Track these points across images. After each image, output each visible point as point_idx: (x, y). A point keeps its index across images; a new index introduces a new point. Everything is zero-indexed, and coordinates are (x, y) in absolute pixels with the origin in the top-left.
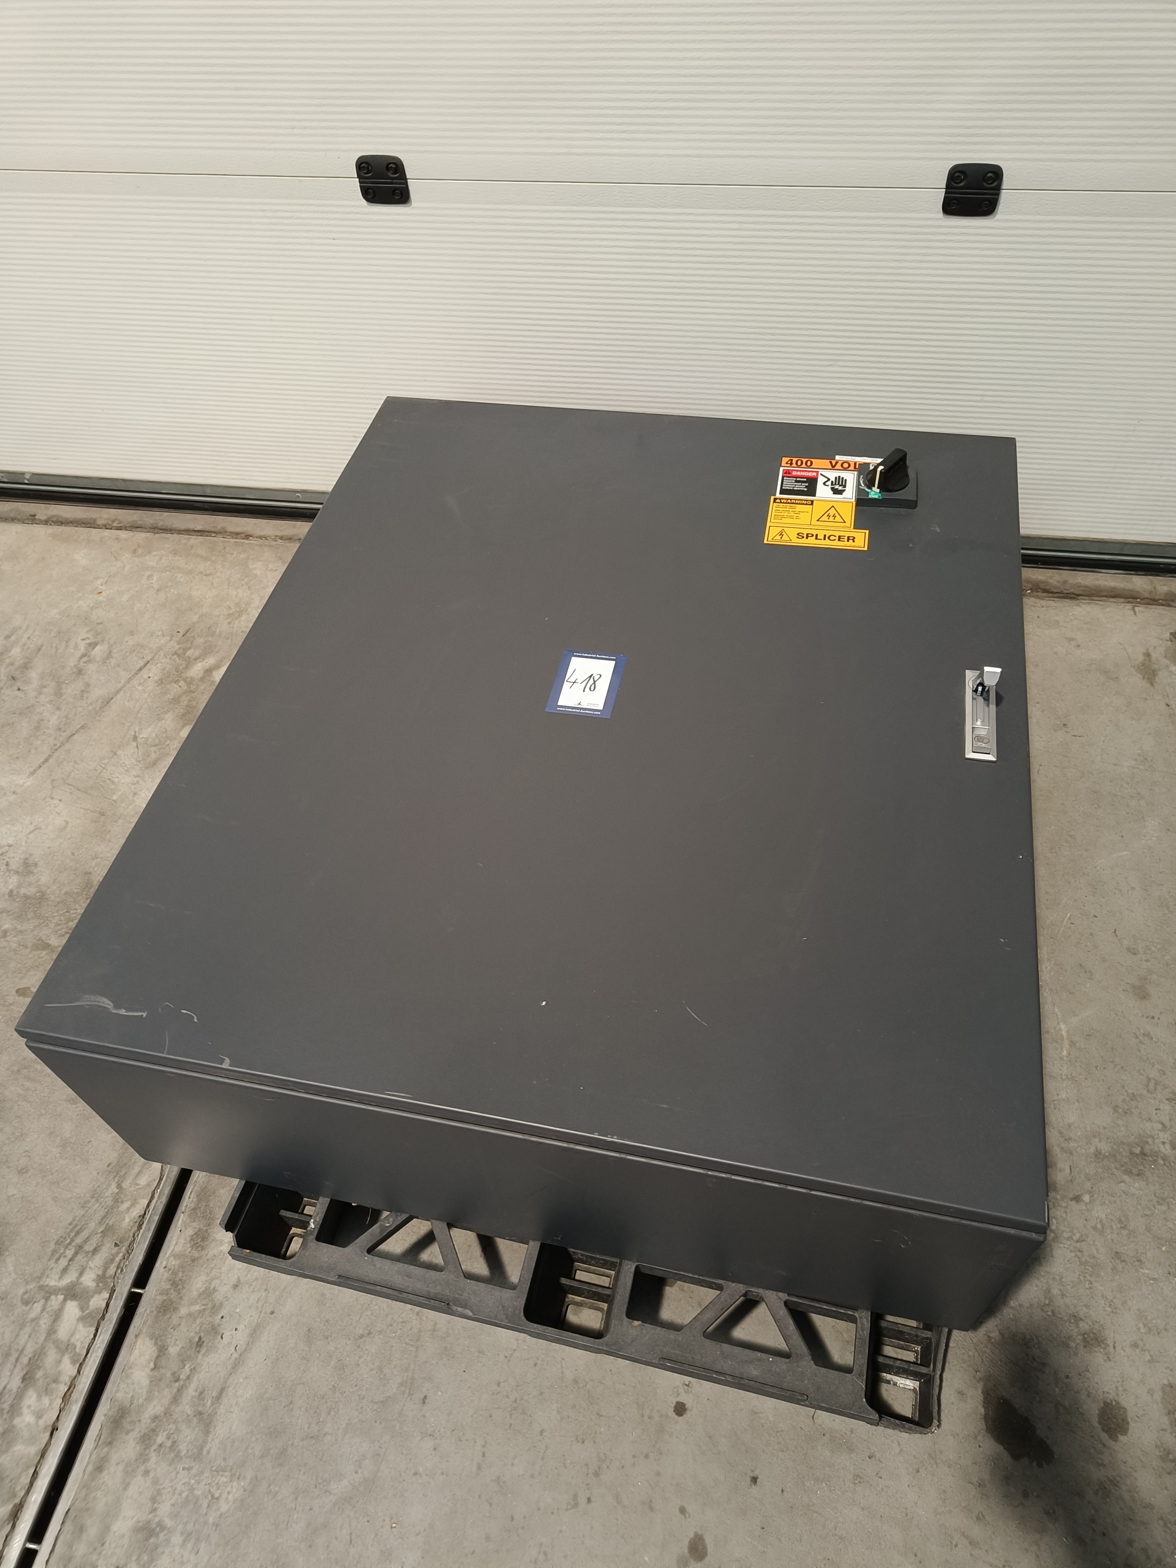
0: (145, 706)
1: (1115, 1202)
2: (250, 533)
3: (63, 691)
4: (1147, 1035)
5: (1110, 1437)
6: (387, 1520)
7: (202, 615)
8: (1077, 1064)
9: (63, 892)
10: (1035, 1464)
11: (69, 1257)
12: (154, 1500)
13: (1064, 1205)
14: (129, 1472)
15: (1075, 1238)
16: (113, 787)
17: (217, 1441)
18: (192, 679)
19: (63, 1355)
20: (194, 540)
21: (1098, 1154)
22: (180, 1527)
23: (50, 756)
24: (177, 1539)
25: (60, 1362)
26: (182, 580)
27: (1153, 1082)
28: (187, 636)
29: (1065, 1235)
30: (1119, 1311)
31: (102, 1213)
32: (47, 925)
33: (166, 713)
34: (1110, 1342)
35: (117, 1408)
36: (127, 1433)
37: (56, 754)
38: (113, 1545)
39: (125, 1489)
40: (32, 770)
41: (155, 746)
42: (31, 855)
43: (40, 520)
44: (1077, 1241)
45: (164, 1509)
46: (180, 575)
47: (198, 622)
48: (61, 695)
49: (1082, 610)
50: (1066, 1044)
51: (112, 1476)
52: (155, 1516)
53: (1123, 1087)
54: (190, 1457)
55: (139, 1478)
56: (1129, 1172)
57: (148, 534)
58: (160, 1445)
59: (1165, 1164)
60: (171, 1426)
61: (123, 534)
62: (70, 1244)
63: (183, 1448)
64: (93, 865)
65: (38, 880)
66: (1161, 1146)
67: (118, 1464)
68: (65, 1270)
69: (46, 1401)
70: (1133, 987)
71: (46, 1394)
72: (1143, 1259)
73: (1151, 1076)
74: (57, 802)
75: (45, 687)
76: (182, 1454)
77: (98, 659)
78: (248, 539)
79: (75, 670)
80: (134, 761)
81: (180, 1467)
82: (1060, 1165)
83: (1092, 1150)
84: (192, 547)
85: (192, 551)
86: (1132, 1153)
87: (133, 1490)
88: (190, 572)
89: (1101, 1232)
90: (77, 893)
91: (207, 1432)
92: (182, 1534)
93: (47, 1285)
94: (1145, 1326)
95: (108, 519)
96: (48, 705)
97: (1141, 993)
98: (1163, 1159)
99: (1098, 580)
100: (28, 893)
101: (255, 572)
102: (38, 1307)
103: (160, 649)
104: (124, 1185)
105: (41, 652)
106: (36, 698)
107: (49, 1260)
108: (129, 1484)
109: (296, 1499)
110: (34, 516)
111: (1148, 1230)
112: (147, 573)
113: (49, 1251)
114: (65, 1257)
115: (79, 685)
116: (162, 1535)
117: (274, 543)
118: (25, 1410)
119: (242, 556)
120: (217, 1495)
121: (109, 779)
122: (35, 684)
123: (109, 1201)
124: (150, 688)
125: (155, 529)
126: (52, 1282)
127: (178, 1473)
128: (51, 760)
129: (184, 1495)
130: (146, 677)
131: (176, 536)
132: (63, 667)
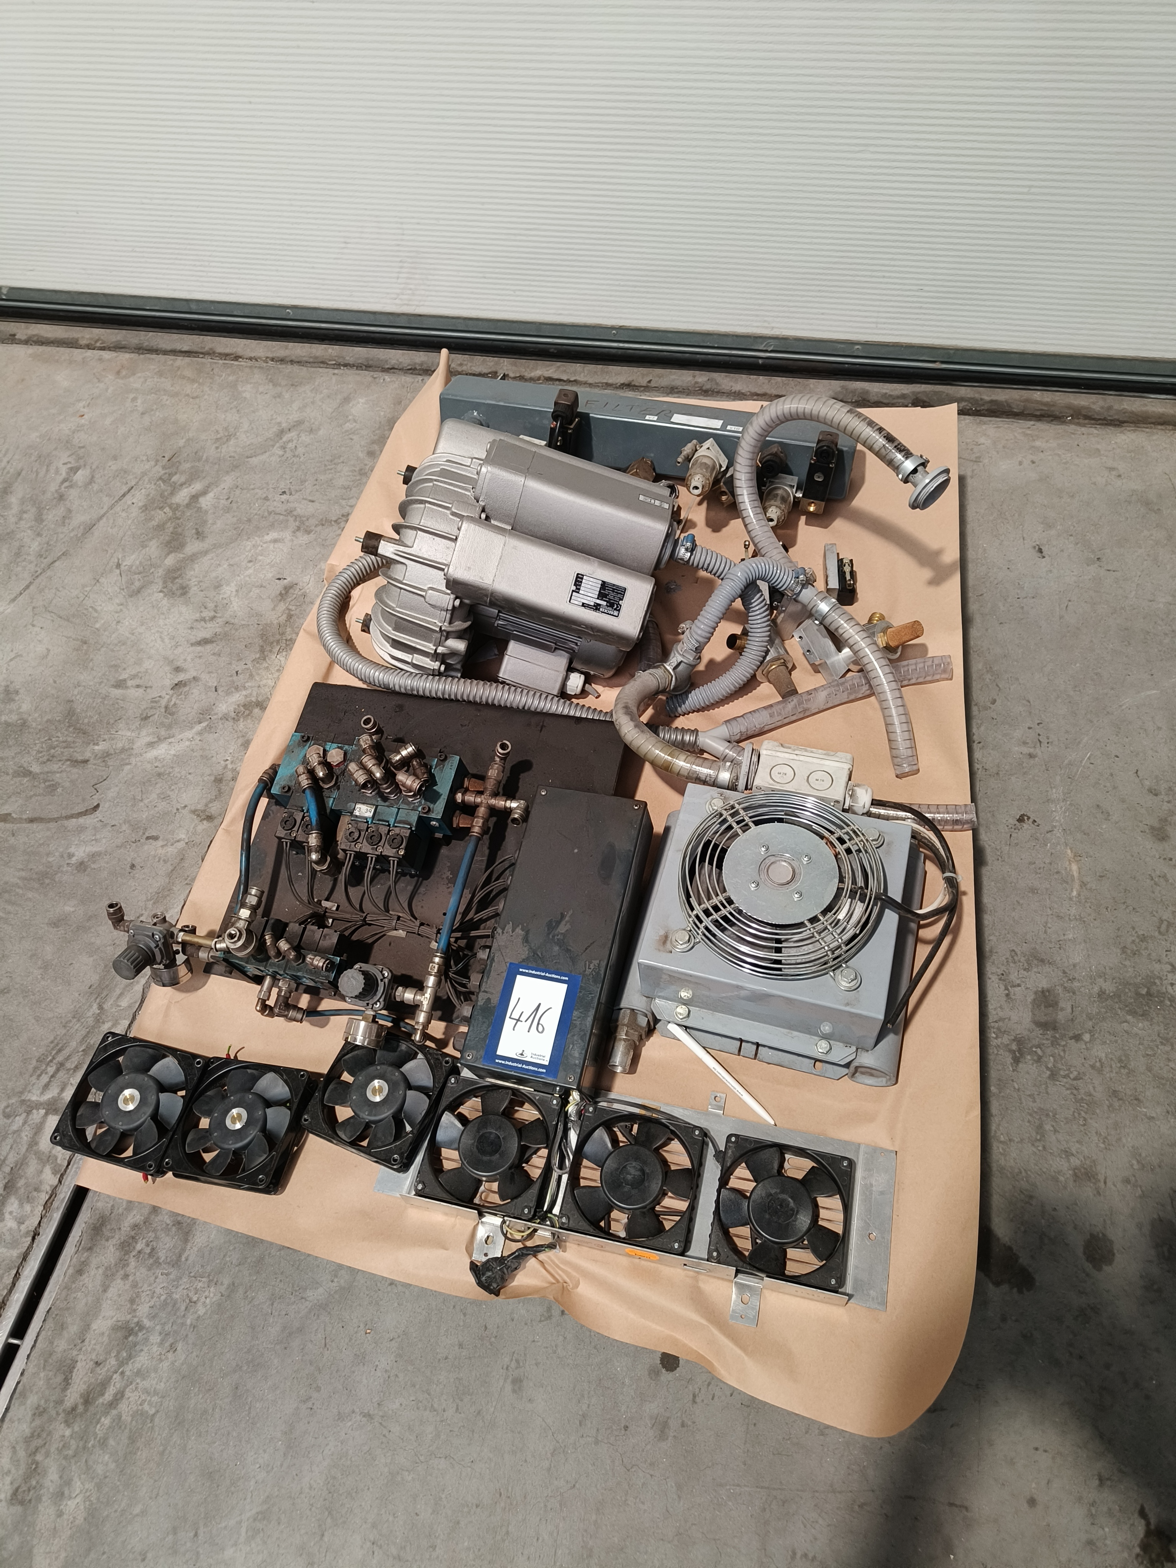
0: (129, 533)
1: (1116, 1041)
2: (240, 354)
3: (44, 517)
4: (1164, 877)
5: (1094, 1267)
6: (362, 1326)
7: (188, 440)
8: (1088, 905)
9: (45, 719)
10: (1015, 1290)
11: (51, 1073)
12: (132, 1301)
13: (1063, 1043)
14: (109, 1275)
15: (1072, 1076)
16: (96, 615)
17: (195, 1249)
18: (178, 505)
19: (44, 1166)
20: (180, 361)
21: (1101, 994)
22: (158, 1327)
23: (31, 583)
24: (155, 1338)
25: (42, 1171)
26: (168, 402)
27: (1165, 923)
28: (172, 462)
29: (1062, 1073)
30: (1111, 1148)
31: (83, 1032)
32: (29, 752)
33: (151, 540)
34: (1101, 1177)
35: (97, 1216)
36: (107, 1240)
37: (37, 581)
38: (93, 1342)
39: (105, 1291)
40: (13, 596)
41: (139, 573)
42: (12, 683)
43: (20, 340)
44: (1075, 1079)
45: (143, 1310)
46: (165, 398)
47: (184, 447)
48: (42, 521)
49: (1125, 438)
50: (1076, 885)
51: (93, 1278)
52: (135, 1317)
53: (1134, 928)
54: (169, 1263)
55: (119, 1281)
56: (1133, 1013)
57: (132, 355)
58: (139, 1252)
59: (1171, 1005)
60: (150, 1234)
61: (106, 355)
62: (51, 1061)
63: (162, 1255)
64: (76, 692)
65: (20, 707)
66: (1169, 987)
67: (97, 1268)
68: (46, 1086)
69: (28, 1208)
70: (1152, 828)
71: (28, 1202)
72: (1140, 1097)
73: (1164, 918)
74: (37, 629)
75: (25, 512)
76: (161, 1261)
77: (80, 484)
78: (237, 360)
79: (56, 495)
80: (116, 588)
81: (158, 1272)
82: (1062, 1004)
83: (1096, 989)
84: (179, 368)
85: (179, 373)
86: (1138, 994)
87: (112, 1292)
88: (176, 394)
89: (1100, 1071)
90: (59, 721)
91: (186, 1241)
92: (160, 1334)
93: (29, 1100)
94: (1138, 1162)
95: (91, 339)
96: (29, 531)
97: (1160, 834)
98: (1170, 1000)
99: (1146, 405)
100: (9, 721)
101: (244, 395)
102: (19, 1120)
103: (144, 474)
104: (105, 1006)
105: (21, 477)
106: (16, 523)
107: (31, 1076)
108: (109, 1286)
109: (272, 1304)
110: (14, 335)
111: (1149, 1069)
112: (131, 396)
113: (31, 1067)
114: (46, 1073)
115: (61, 511)
116: (140, 1334)
117: (265, 364)
118: (7, 1216)
119: (231, 378)
120: (195, 1299)
121: (92, 607)
122: (15, 509)
123: (91, 1021)
124: (133, 515)
125: (140, 349)
126: (34, 1096)
127: (156, 1278)
128: (32, 587)
129: (163, 1298)
130: (130, 503)
131: (161, 357)
132: (44, 492)
